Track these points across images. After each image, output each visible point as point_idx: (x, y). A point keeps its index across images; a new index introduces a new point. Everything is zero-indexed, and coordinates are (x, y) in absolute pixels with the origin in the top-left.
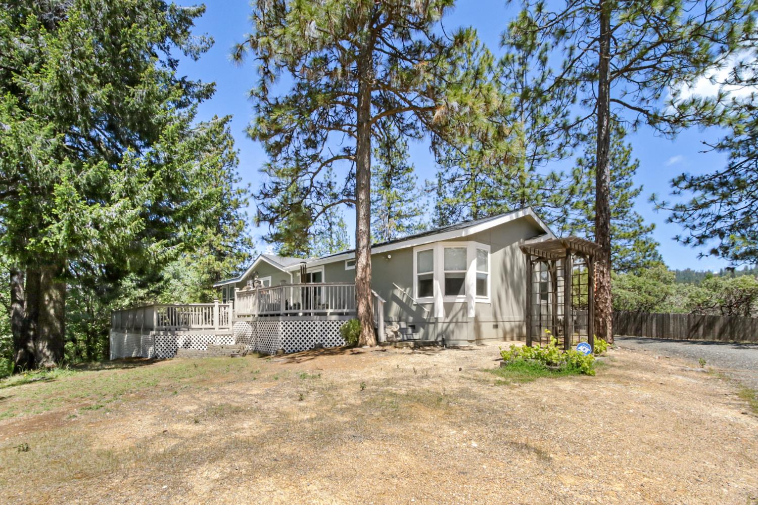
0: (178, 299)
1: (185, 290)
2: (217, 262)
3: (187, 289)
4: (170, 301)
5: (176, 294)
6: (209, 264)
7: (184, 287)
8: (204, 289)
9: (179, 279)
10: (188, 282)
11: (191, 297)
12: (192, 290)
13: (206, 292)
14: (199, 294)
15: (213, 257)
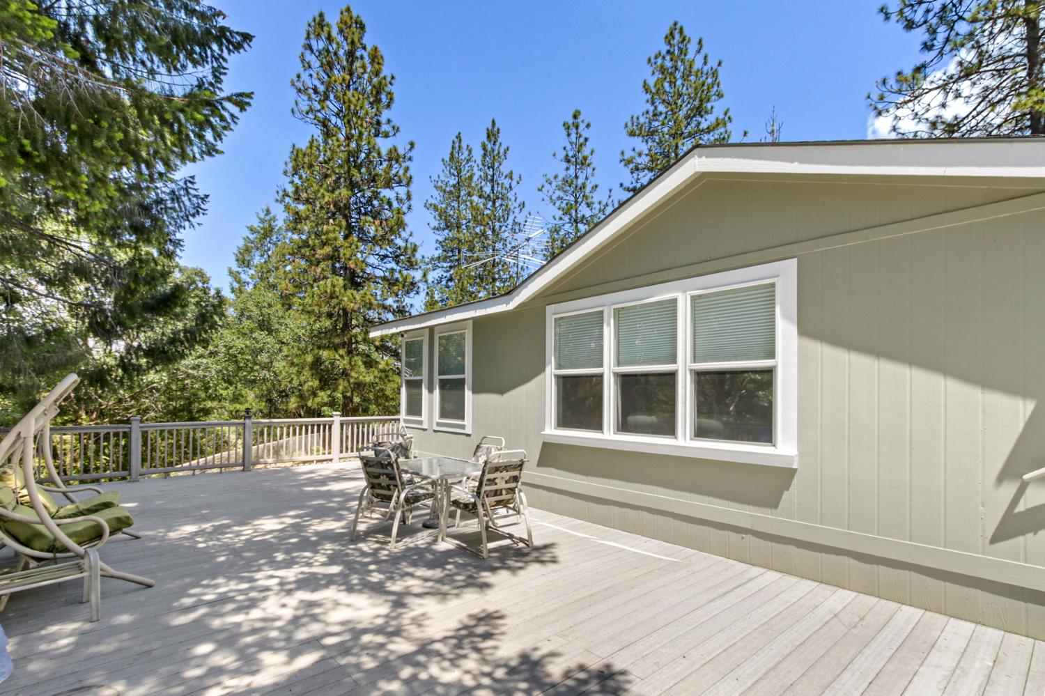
0: (267, 367)
1: (280, 350)
2: (349, 292)
3: (285, 349)
4: (252, 370)
5: (263, 358)
6: (333, 296)
7: (278, 346)
8: (319, 348)
9: (270, 332)
10: (286, 336)
11: (292, 364)
12: (295, 351)
13: (325, 354)
14: (309, 358)
15: (340, 281)
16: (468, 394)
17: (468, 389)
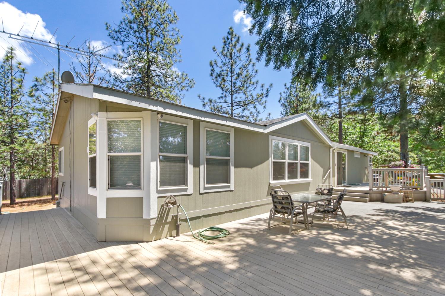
16: (232, 169)
17: (232, 165)
